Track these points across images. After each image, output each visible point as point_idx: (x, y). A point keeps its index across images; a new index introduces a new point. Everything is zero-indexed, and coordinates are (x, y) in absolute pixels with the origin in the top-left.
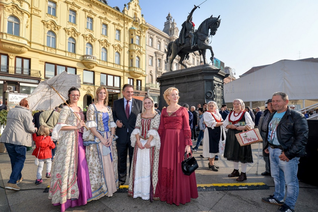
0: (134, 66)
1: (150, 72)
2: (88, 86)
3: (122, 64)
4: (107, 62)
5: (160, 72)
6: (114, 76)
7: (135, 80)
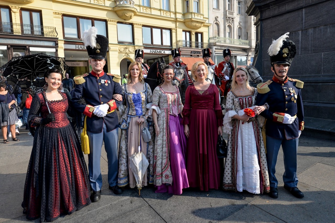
0: (191, 12)
1: (214, 19)
2: (126, 47)
3: (172, 9)
4: (151, 8)
5: (231, 19)
6: (161, 29)
7: (193, 33)
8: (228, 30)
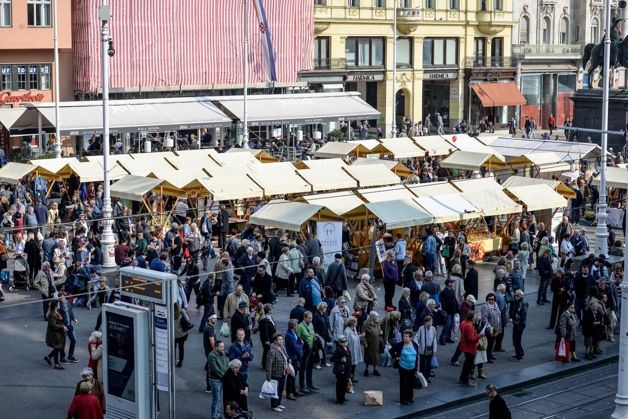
0: (490, 10)
1: (522, 10)
2: (403, 72)
3: (462, 7)
4: (435, 11)
5: (549, 6)
6: (445, 39)
7: (490, 41)
8: (544, 25)
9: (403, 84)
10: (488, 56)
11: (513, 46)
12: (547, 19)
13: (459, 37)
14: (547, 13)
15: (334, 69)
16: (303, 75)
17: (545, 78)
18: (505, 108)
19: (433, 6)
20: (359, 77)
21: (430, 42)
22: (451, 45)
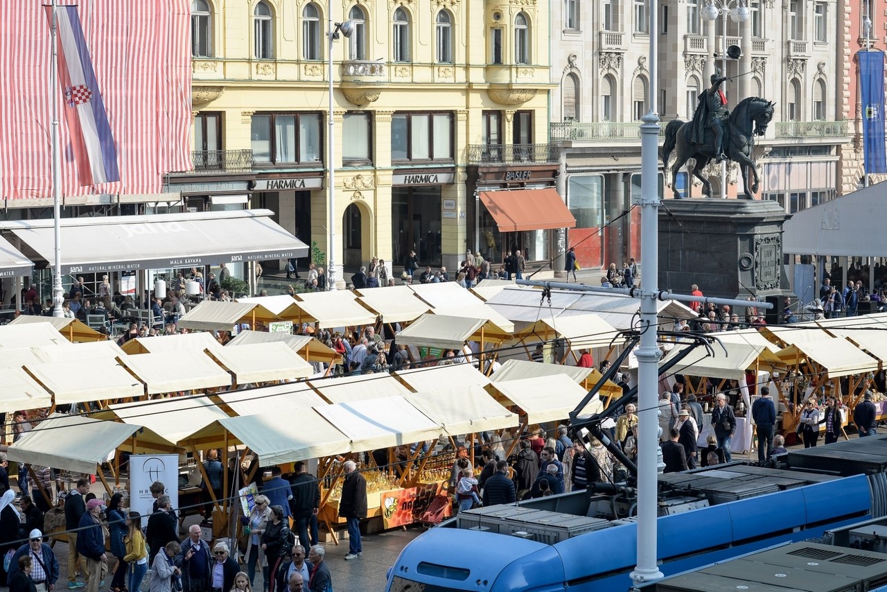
0: (508, 63)
1: (565, 64)
2: (357, 174)
3: (460, 58)
4: (412, 65)
5: (613, 55)
6: (431, 114)
7: (510, 117)
8: (604, 88)
9: (358, 195)
10: (507, 143)
11: (552, 125)
12: (610, 78)
13: (456, 111)
14: (609, 67)
15: (231, 168)
16: (171, 180)
17: (609, 180)
18: (540, 234)
19: (407, 58)
20: (276, 183)
21: (404, 120)
22: (441, 124)
